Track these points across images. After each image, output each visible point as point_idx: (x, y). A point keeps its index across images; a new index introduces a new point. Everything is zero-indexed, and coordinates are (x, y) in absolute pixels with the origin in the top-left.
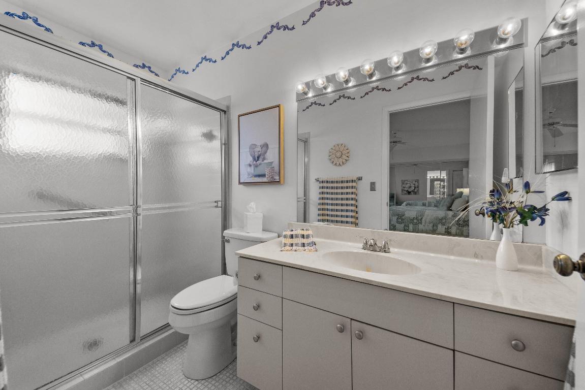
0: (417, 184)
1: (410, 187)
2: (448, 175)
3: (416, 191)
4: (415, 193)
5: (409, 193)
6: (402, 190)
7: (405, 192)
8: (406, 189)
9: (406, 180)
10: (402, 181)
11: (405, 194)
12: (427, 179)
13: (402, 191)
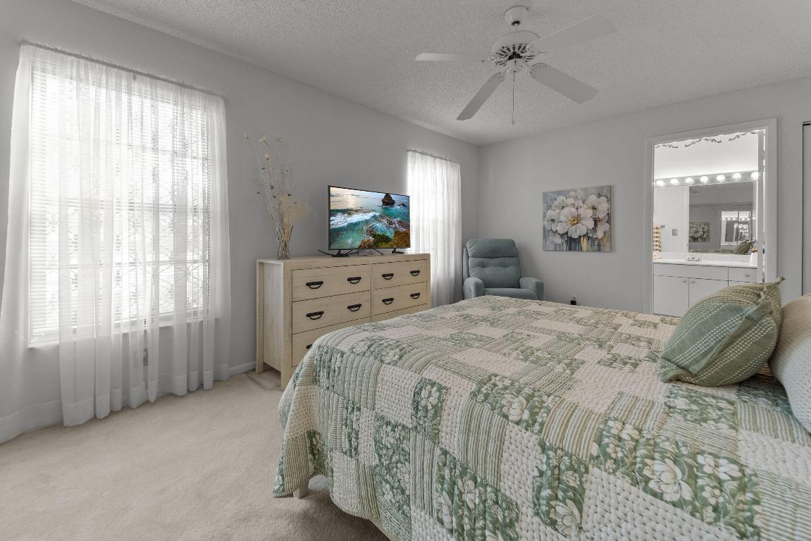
0: (603, 206)
1: (577, 220)
2: (775, 158)
3: (600, 234)
4: (598, 246)
5: (572, 243)
6: (547, 233)
7: (558, 240)
8: (560, 229)
9: (560, 193)
10: (545, 195)
11: (557, 248)
12: (721, 221)
13: (545, 237)
